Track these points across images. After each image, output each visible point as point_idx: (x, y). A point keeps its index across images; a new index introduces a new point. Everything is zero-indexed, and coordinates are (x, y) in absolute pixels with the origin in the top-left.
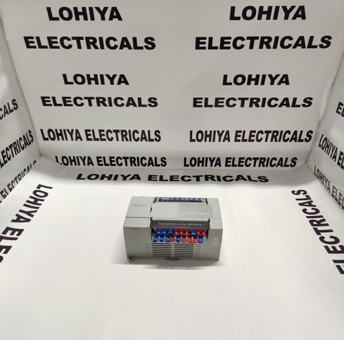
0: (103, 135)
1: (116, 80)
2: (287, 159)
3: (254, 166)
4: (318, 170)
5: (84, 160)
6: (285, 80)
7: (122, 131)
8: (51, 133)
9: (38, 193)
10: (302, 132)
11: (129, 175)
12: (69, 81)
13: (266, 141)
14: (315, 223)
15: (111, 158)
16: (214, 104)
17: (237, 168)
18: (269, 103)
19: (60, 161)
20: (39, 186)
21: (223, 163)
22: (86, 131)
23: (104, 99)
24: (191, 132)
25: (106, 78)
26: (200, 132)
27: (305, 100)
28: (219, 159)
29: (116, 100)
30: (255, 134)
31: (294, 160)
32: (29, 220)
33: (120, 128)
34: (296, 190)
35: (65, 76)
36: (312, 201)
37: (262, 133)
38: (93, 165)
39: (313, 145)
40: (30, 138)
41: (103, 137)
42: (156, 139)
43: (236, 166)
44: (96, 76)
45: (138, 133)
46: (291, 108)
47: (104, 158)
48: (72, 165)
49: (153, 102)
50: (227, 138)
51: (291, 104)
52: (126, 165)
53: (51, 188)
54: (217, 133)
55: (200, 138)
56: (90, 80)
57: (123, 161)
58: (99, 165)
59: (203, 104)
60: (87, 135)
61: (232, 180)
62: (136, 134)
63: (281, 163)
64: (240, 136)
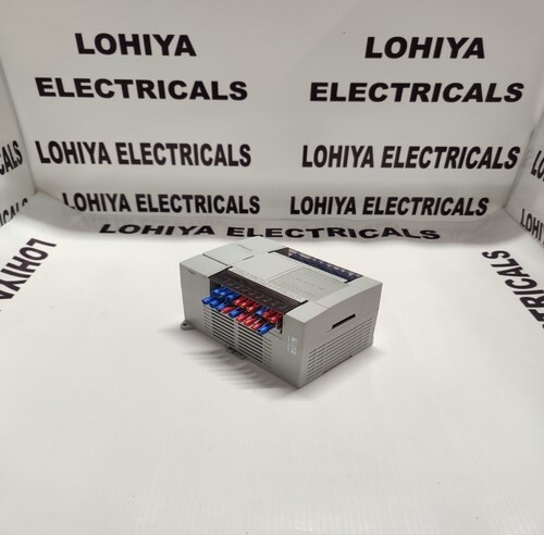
0: (148, 154)
1: (173, 47)
2: (471, 200)
3: (414, 213)
4: (530, 216)
5: (113, 201)
6: (477, 49)
7: (183, 146)
8: (55, 149)
9: (28, 252)
10: (500, 149)
11: (193, 228)
12: (86, 47)
13: (437, 166)
14: (530, 302)
15: (161, 197)
16: (347, 96)
17: (384, 216)
18: (445, 93)
19: (71, 202)
20: (32, 242)
21: (359, 207)
22: (119, 145)
23: (151, 84)
24: (305, 148)
25: (153, 42)
26: (321, 148)
27: (510, 89)
28: (352, 200)
29: (173, 85)
30: (418, 153)
31: (483, 203)
32: (10, 296)
33: (178, 141)
34: (490, 250)
35: (79, 37)
36: (521, 268)
37: (431, 152)
38: (129, 210)
39: (519, 174)
40: (15, 156)
41: (148, 158)
42: (242, 161)
43: (381, 213)
44: (135, 37)
45: (210, 149)
46: (484, 104)
47: (149, 196)
48: (91, 209)
49: (239, 91)
50: (369, 161)
51: (485, 94)
52: (189, 210)
53: (54, 245)
54: (350, 150)
55: (320, 159)
56: (124, 45)
57: (183, 203)
58: (140, 210)
59: (328, 95)
60: (120, 153)
61: (375, 236)
62: (206, 151)
63: (461, 208)
64: (391, 156)
